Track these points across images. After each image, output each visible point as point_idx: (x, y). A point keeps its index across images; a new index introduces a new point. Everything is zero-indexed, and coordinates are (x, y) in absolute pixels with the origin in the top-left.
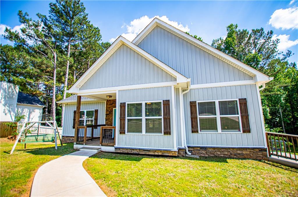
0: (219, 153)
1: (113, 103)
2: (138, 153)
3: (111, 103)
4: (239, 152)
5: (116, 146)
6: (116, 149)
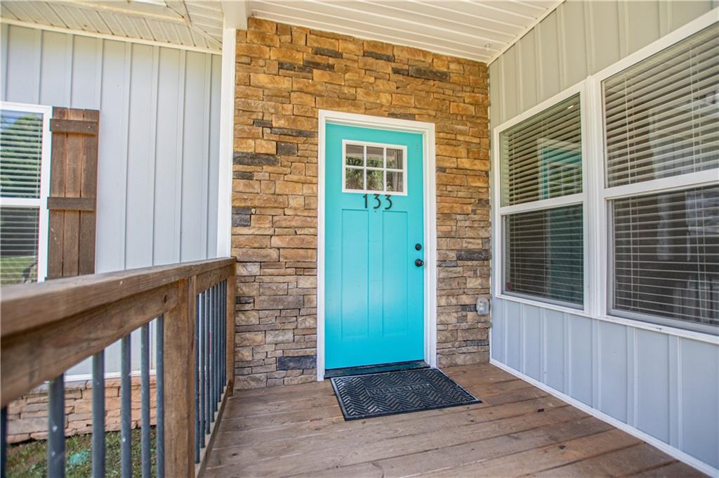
1: (317, 66)
3: (300, 58)
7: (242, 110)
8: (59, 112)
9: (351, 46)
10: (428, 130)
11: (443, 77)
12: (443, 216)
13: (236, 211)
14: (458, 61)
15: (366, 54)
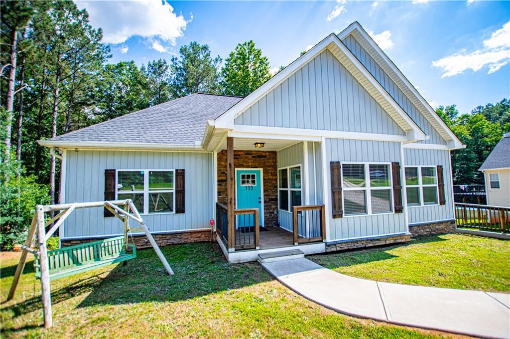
0: (422, 231)
2: (363, 246)
4: (437, 227)
5: (328, 239)
6: (327, 245)
7: (219, 171)
8: (177, 170)
9: (242, 153)
10: (261, 170)
11: (264, 157)
12: (265, 191)
13: (218, 192)
14: (268, 152)
15: (246, 154)
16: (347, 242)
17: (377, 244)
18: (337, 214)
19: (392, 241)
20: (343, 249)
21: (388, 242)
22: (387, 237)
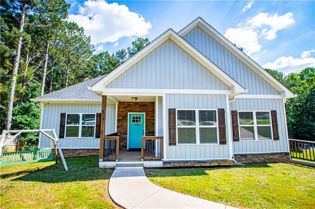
0: (256, 159)
1: (128, 107)
2: (192, 166)
3: (125, 106)
4: (271, 157)
5: (165, 159)
6: (164, 163)
7: (118, 114)
8: (97, 114)
9: (133, 103)
10: (145, 113)
11: (147, 105)
12: (146, 126)
13: (117, 127)
14: (149, 102)
15: (135, 104)
16: (179, 162)
17: (203, 165)
18: (172, 143)
19: (216, 164)
20: (176, 166)
21: (213, 164)
22: (212, 161)
